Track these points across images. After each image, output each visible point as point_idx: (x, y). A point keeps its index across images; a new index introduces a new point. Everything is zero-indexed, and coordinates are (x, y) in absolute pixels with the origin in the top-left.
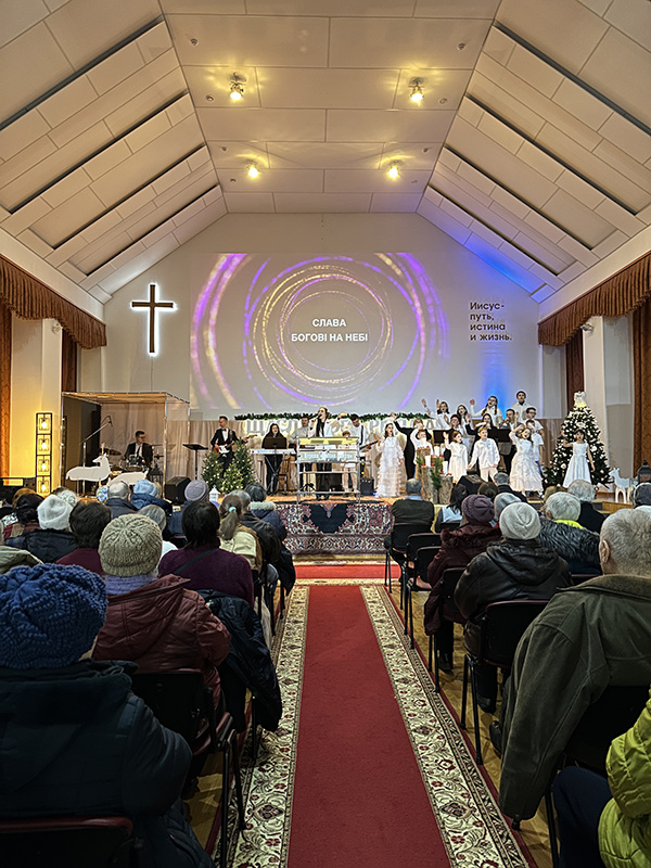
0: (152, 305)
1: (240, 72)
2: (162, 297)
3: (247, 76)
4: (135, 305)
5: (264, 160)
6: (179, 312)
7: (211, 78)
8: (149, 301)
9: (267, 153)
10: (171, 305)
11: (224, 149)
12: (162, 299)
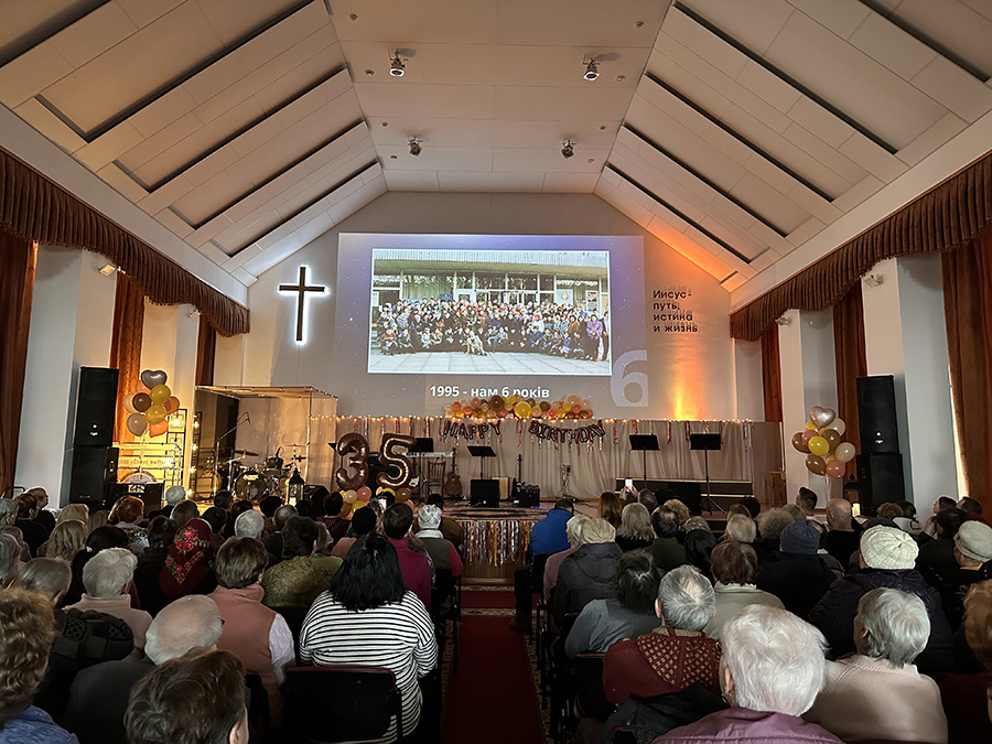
0: (302, 288)
4: (282, 288)
6: (330, 297)
8: (298, 284)
10: (322, 289)
12: (313, 282)
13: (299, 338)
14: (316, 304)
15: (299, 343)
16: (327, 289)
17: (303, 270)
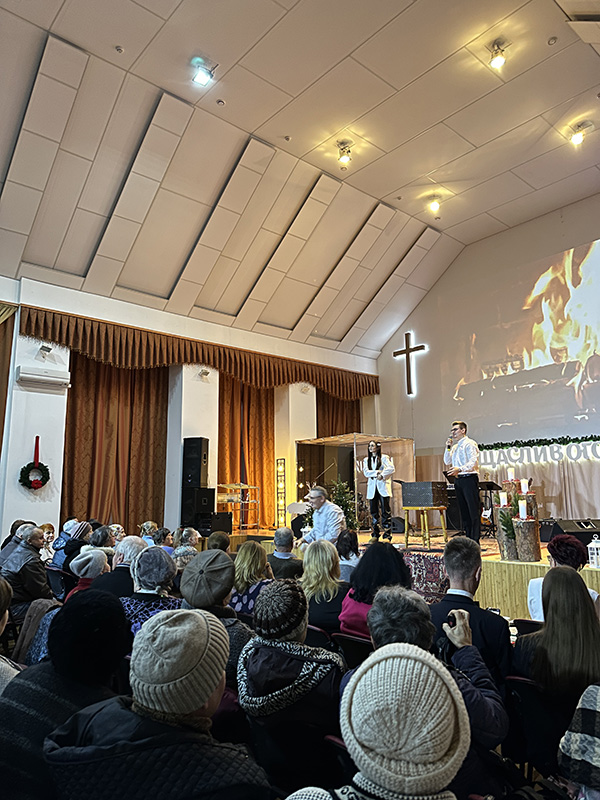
0: (408, 351)
1: (341, 138)
2: (417, 341)
3: (348, 138)
4: (396, 354)
5: (442, 191)
6: (430, 352)
7: (328, 155)
8: (405, 348)
9: (440, 183)
10: (422, 348)
11: (399, 198)
12: (417, 342)
13: (410, 392)
14: (420, 361)
15: (411, 395)
16: (427, 347)
17: (408, 335)
